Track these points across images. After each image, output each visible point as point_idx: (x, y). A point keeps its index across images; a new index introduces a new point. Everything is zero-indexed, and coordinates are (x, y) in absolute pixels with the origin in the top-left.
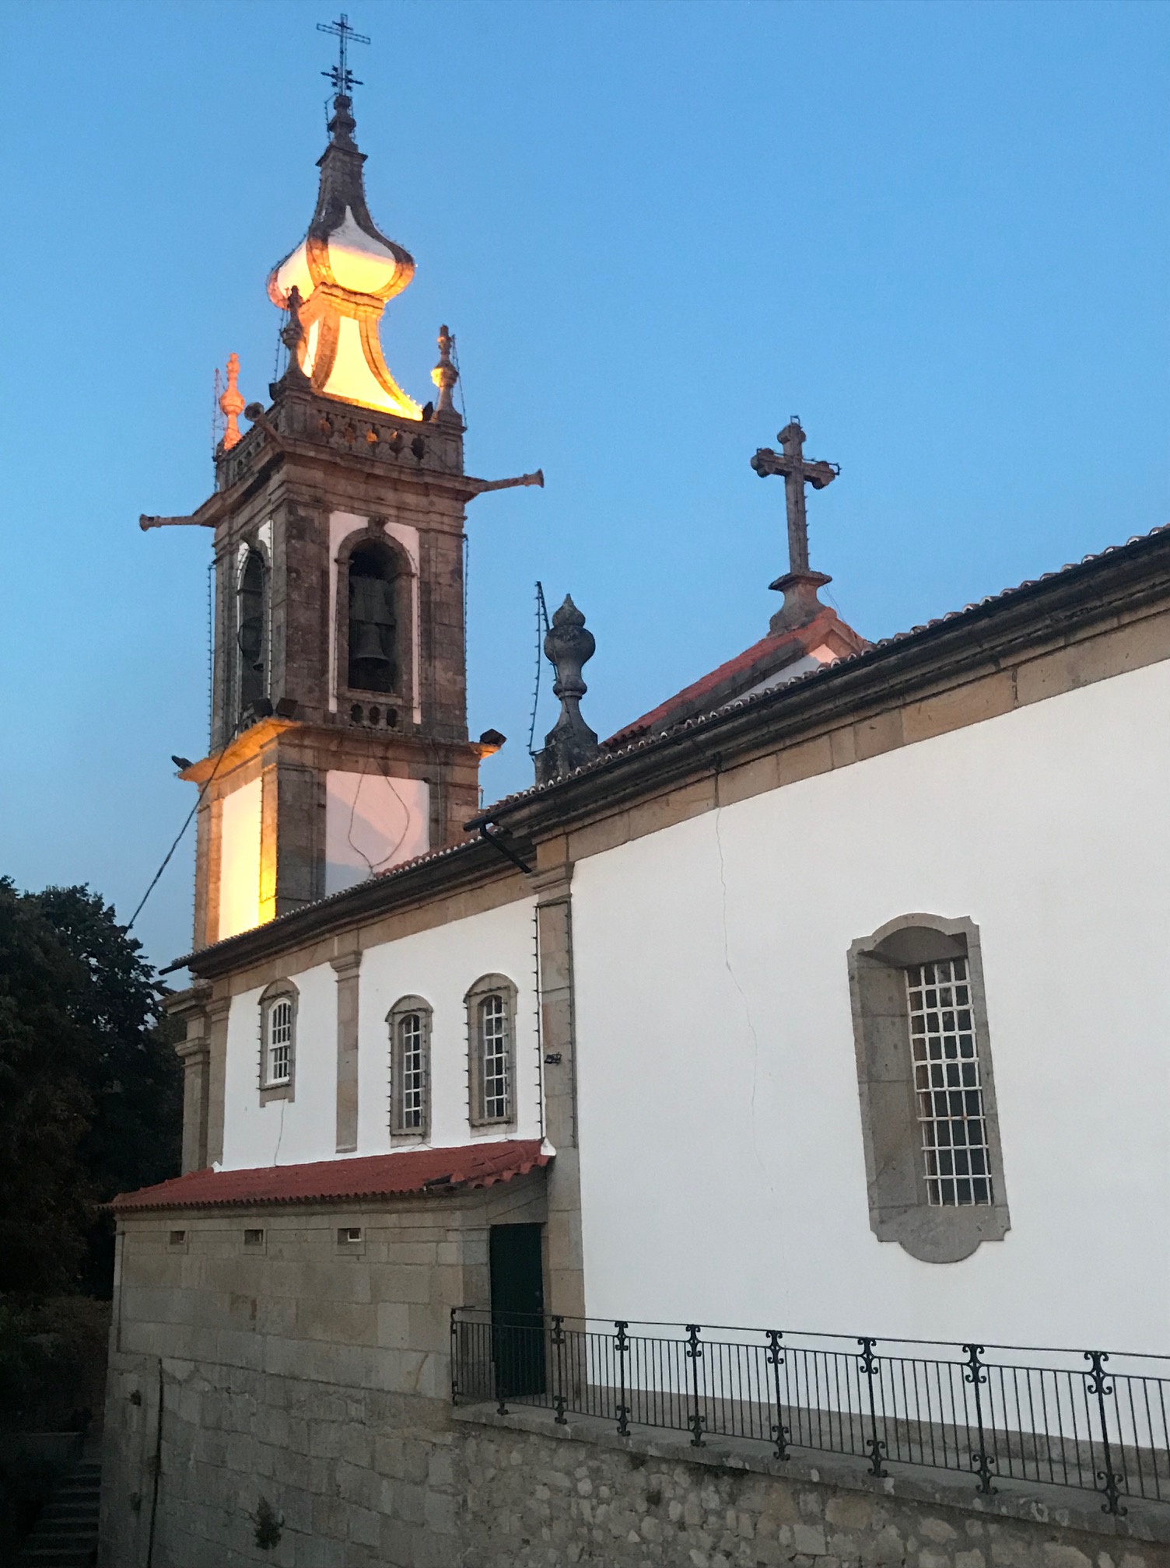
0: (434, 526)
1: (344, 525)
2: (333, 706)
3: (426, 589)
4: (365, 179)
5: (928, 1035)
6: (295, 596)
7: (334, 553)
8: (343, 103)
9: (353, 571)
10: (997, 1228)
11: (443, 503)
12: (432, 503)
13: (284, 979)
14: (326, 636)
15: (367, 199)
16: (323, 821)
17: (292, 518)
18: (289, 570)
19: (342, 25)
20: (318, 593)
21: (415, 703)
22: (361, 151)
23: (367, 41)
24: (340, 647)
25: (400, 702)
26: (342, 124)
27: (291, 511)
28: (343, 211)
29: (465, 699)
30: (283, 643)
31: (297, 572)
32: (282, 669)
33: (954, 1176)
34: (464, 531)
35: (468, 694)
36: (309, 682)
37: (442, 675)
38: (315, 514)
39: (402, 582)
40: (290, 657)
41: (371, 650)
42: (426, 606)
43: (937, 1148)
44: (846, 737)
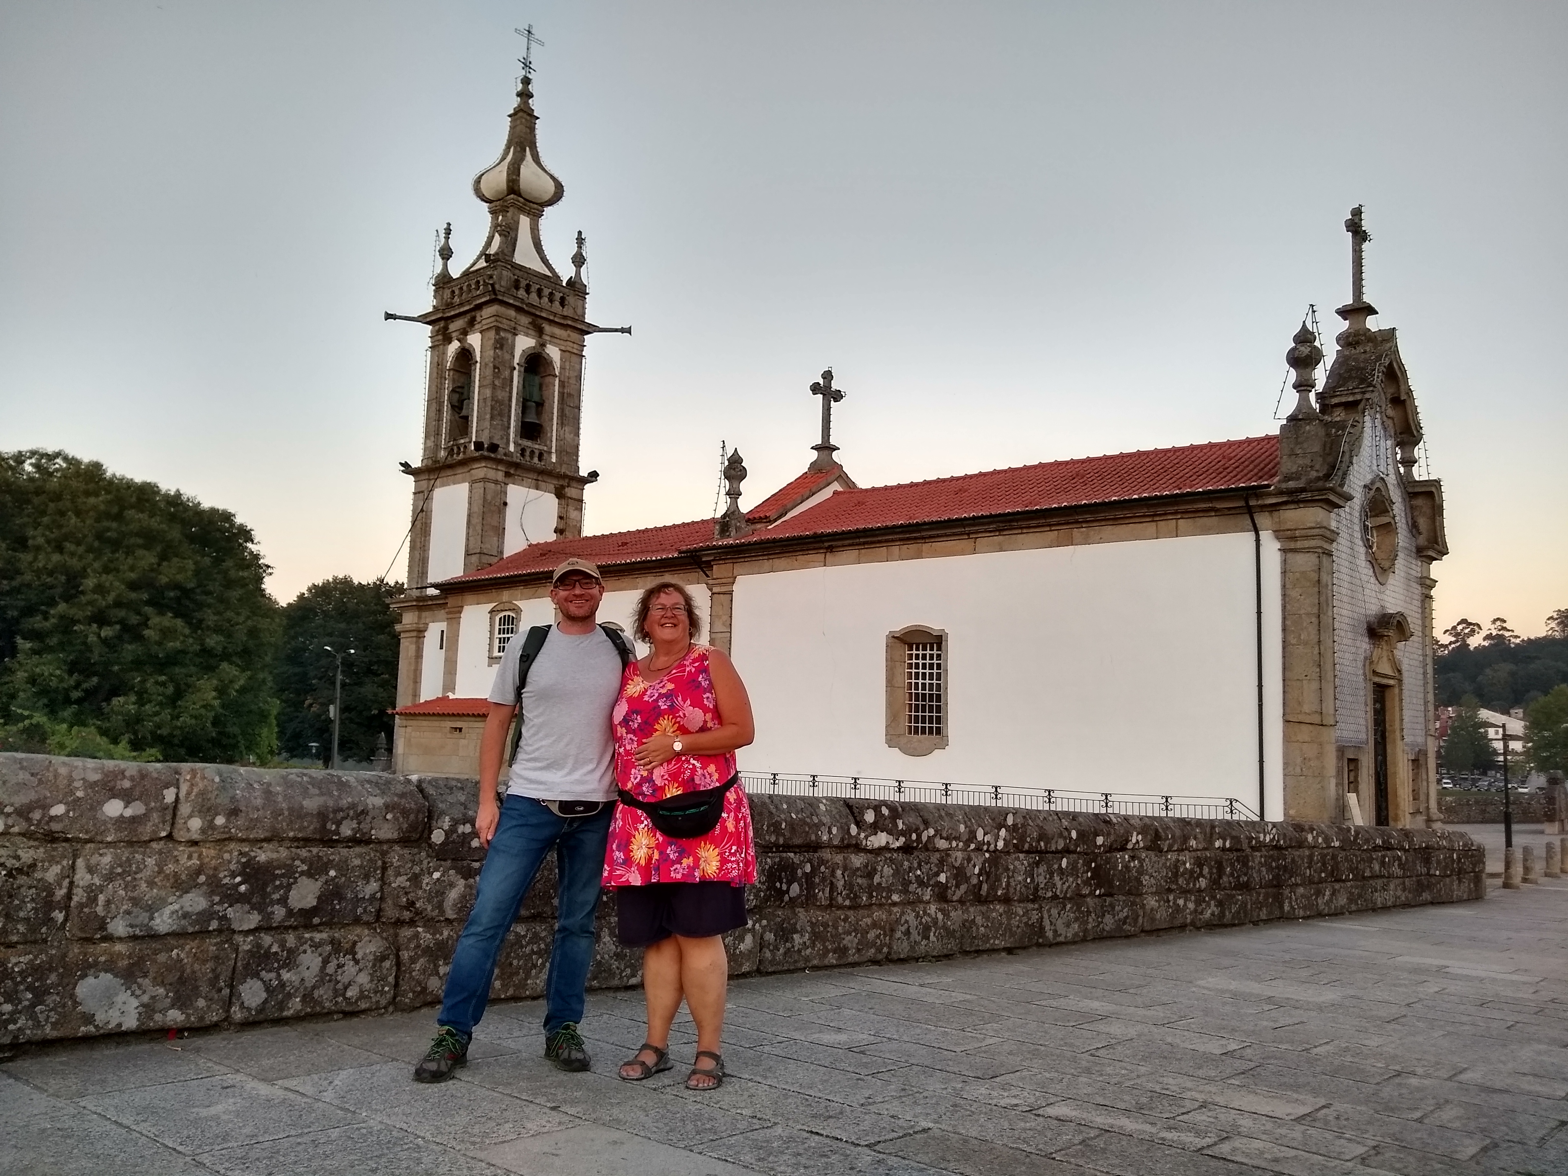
0: (569, 349)
1: (524, 343)
2: (512, 448)
3: (562, 384)
4: (537, 132)
5: (914, 671)
6: (497, 383)
7: (517, 360)
8: (526, 81)
9: (526, 370)
10: (943, 745)
11: (575, 336)
12: (569, 336)
13: (511, 602)
14: (510, 407)
15: (538, 145)
16: (505, 513)
17: (497, 337)
18: (495, 367)
19: (529, 32)
20: (508, 383)
21: (553, 450)
22: (535, 114)
23: (542, 44)
24: (517, 414)
25: (545, 448)
26: (525, 95)
27: (497, 333)
28: (525, 151)
29: (578, 450)
30: (488, 409)
31: (498, 368)
32: (487, 424)
33: (920, 725)
34: (584, 354)
35: (580, 448)
36: (501, 433)
37: (569, 437)
38: (509, 336)
39: (549, 379)
40: (492, 418)
41: (531, 418)
42: (562, 395)
43: (913, 713)
44: (895, 550)
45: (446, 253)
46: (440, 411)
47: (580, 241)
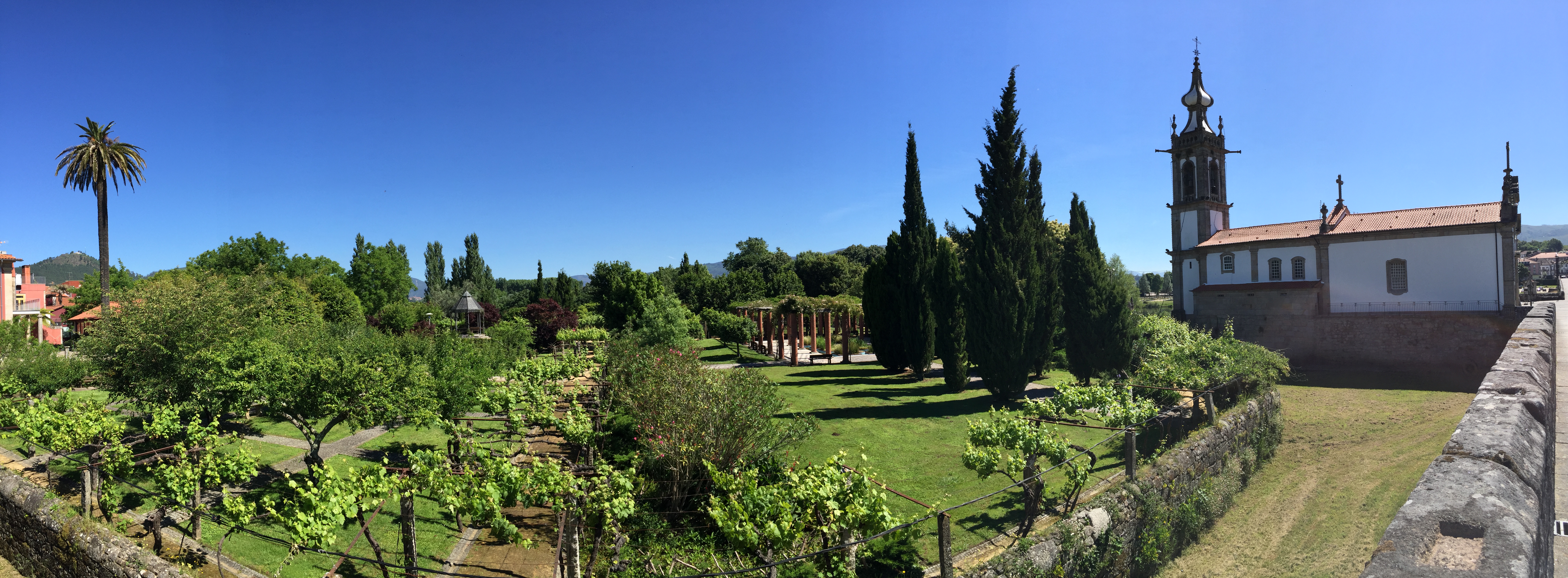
0: (1221, 160)
1: (1209, 159)
3: (1220, 173)
5: (1396, 271)
8: (1196, 59)
10: (1408, 291)
11: (1222, 155)
13: (1230, 252)
14: (1209, 183)
15: (1203, 82)
19: (1196, 39)
20: (1208, 174)
21: (1219, 197)
22: (1200, 70)
25: (1216, 196)
26: (1196, 64)
28: (1199, 85)
34: (1225, 161)
35: (1227, 195)
37: (1224, 191)
39: (1216, 171)
41: (1214, 186)
45: (1174, 126)
46: (1179, 185)
47: (1221, 119)
